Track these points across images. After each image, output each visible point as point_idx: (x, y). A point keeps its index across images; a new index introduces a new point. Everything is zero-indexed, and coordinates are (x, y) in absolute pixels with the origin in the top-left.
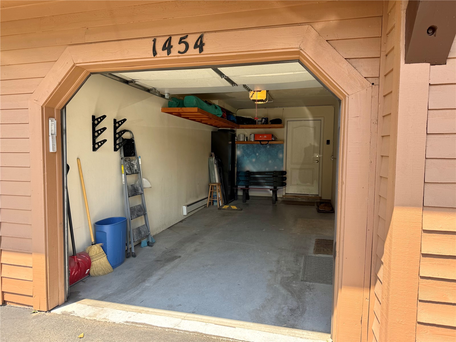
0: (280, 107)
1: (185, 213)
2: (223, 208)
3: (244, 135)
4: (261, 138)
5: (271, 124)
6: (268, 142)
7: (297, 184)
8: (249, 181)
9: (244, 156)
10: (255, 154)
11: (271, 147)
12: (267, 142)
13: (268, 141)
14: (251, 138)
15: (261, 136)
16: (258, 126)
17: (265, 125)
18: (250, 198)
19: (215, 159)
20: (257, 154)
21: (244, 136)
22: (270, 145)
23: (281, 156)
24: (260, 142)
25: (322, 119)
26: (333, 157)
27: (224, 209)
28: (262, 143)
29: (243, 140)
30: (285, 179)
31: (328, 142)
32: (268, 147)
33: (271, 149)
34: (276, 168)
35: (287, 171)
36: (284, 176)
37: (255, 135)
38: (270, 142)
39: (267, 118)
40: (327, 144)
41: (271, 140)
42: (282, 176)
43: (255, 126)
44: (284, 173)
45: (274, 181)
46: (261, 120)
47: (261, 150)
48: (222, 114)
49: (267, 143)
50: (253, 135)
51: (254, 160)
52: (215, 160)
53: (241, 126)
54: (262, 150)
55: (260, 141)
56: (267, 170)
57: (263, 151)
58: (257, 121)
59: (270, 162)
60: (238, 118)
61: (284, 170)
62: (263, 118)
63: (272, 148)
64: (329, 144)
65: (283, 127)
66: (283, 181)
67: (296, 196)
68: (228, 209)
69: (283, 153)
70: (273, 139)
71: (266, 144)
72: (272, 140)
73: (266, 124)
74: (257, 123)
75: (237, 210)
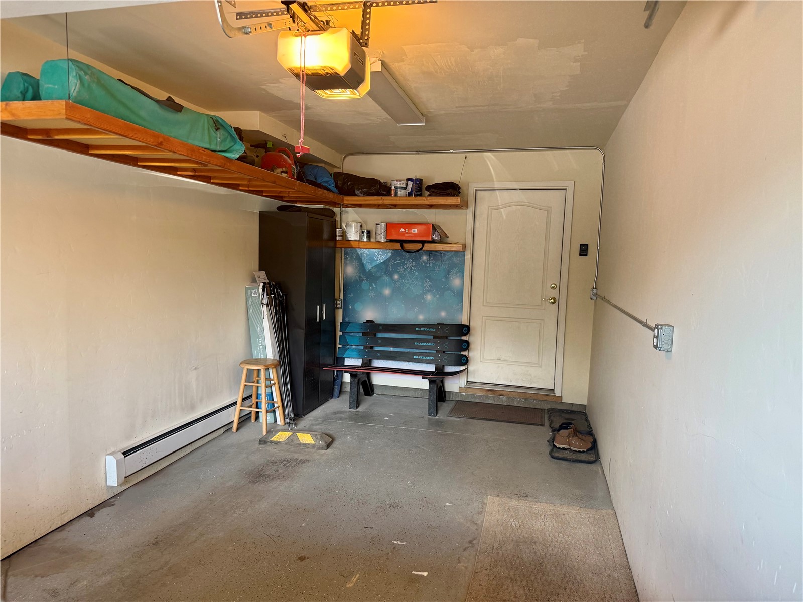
0: (457, 150)
1: (113, 480)
2: (274, 439)
3: (359, 225)
4: (403, 234)
5: (429, 196)
6: (423, 246)
7: (500, 359)
8: (372, 348)
9: (362, 282)
10: (391, 276)
11: (433, 260)
12: (419, 246)
13: (423, 243)
14: (379, 233)
15: (402, 230)
16: (395, 202)
17: (414, 198)
18: (376, 391)
19: (263, 291)
20: (396, 277)
21: (361, 226)
22: (430, 253)
23: (456, 282)
24: (402, 246)
25: (569, 185)
26: (595, 291)
27: (276, 443)
28: (408, 246)
29: (358, 239)
30: (467, 345)
31: (584, 250)
32: (425, 258)
33: (431, 265)
34: (443, 314)
35: (472, 325)
36: (464, 338)
37: (390, 226)
38: (427, 247)
39: (421, 180)
40: (580, 255)
41: (430, 239)
42: (459, 338)
43: (387, 200)
44: (465, 329)
45: (438, 352)
46: (404, 185)
47: (405, 267)
48: (243, 149)
49: (421, 249)
50: (383, 225)
51: (387, 292)
52: (263, 295)
53: (348, 199)
54: (409, 265)
55: (402, 242)
56: (421, 318)
57: (411, 269)
58: (393, 187)
59: (429, 297)
60: (338, 176)
61: (465, 322)
62: (408, 180)
63: (434, 262)
64: (586, 255)
65: (464, 205)
66: (462, 353)
67: (493, 390)
68: (290, 442)
69: (463, 277)
70: (436, 238)
71: (417, 251)
72: (433, 242)
73: (416, 195)
74: (393, 193)
75: (313, 446)
